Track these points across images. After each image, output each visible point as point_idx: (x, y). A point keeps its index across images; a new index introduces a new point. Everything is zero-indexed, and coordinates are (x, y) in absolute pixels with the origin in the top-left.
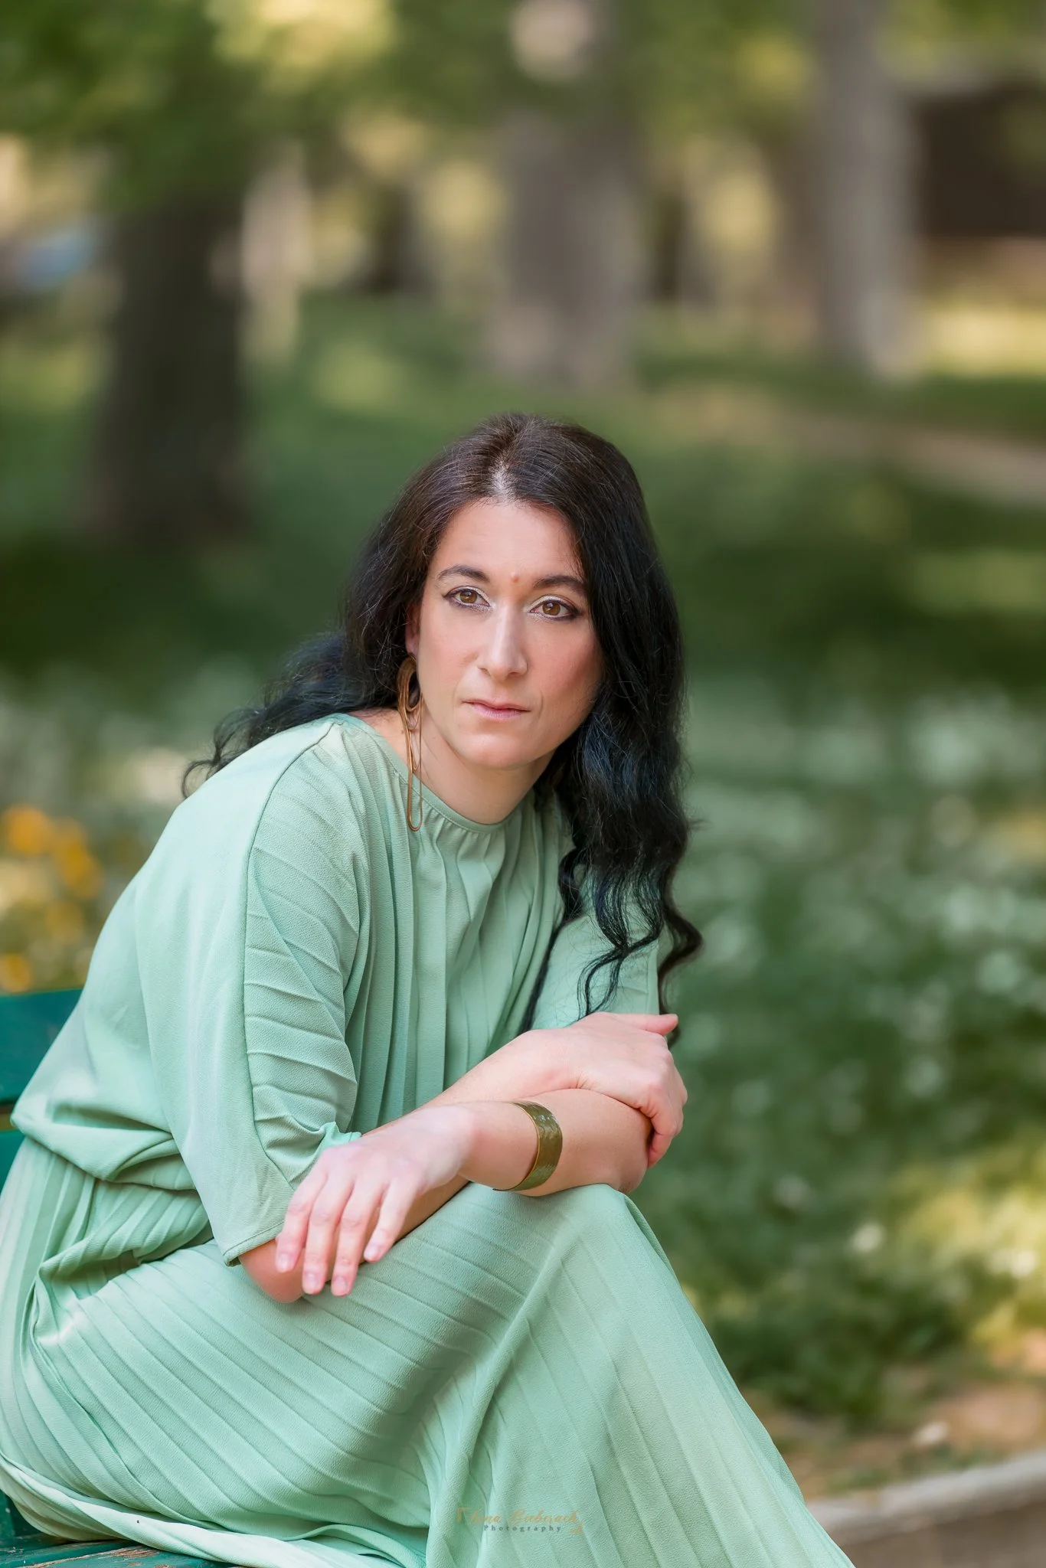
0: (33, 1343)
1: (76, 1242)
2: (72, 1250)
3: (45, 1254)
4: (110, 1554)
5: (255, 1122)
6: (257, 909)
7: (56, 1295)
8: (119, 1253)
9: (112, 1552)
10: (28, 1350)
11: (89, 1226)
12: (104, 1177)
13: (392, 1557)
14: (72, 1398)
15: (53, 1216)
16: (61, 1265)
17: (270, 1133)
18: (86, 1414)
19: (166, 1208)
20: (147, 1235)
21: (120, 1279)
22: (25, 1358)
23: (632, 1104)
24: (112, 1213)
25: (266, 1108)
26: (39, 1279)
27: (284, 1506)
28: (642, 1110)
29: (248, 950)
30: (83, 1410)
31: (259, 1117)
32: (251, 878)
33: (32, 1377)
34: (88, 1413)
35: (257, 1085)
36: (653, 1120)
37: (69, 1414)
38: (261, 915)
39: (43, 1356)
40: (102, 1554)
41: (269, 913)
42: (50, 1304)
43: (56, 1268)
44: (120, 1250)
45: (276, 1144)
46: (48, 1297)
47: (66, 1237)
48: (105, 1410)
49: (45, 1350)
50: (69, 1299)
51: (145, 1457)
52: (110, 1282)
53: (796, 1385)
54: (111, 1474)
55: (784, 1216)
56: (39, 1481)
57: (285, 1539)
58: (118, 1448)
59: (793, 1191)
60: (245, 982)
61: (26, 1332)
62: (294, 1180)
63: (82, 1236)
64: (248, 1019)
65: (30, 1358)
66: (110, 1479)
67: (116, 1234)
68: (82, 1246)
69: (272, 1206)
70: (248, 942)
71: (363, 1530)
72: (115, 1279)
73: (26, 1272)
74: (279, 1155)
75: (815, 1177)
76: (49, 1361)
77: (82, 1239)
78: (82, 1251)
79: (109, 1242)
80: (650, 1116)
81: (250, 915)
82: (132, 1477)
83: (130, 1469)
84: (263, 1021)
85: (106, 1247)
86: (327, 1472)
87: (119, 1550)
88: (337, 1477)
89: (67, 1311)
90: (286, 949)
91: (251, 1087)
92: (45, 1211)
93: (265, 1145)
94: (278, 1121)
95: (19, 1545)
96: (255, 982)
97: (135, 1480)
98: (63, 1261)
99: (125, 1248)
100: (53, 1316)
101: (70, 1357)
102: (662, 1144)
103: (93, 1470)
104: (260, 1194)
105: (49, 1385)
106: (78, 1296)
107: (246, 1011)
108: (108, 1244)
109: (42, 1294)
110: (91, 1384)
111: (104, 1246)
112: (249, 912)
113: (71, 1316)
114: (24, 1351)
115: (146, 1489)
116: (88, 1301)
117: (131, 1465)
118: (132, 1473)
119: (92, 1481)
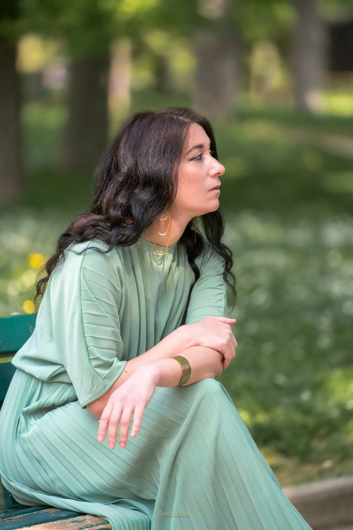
0: (19, 436)
1: (35, 402)
2: (34, 404)
3: (24, 405)
4: (44, 511)
5: (90, 359)
6: (84, 287)
7: (27, 419)
8: (50, 405)
9: (44, 510)
10: (17, 439)
11: (41, 396)
12: (45, 380)
13: (142, 510)
14: (32, 456)
15: (28, 393)
16: (30, 409)
17: (95, 363)
18: (37, 461)
19: (67, 389)
20: (60, 399)
21: (50, 413)
22: (16, 442)
23: (216, 350)
24: (48, 392)
25: (93, 354)
26: (22, 414)
27: (104, 492)
28: (220, 351)
29: (82, 301)
30: (36, 460)
31: (90, 358)
32: (82, 277)
33: (19, 449)
34: (38, 461)
35: (89, 347)
36: (224, 355)
37: (31, 461)
38: (85, 289)
39: (22, 441)
40: (41, 511)
41: (88, 288)
42: (25, 423)
43: (28, 410)
44: (51, 404)
45: (97, 366)
46: (25, 420)
47: (33, 400)
48: (43, 459)
49: (23, 439)
50: (32, 421)
51: (57, 475)
52: (46, 414)
53: (282, 445)
54: (45, 482)
55: (278, 388)
56: (20, 486)
57: (105, 504)
58: (48, 473)
59: (281, 379)
60: (83, 312)
61: (17, 432)
62: (103, 378)
63: (38, 399)
64: (84, 325)
65: (18, 442)
66: (45, 484)
67: (49, 399)
68: (38, 403)
69: (97, 388)
70: (82, 299)
71: (132, 500)
72: (48, 413)
73: (17, 412)
74: (99, 370)
75: (288, 374)
76: (25, 443)
77: (38, 401)
78: (37, 405)
79: (47, 401)
80: (223, 353)
81: (82, 290)
82: (52, 483)
83: (52, 480)
84: (89, 325)
85: (46, 403)
86: (119, 480)
87: (48, 509)
88: (122, 482)
89: (31, 425)
90: (96, 300)
91: (87, 347)
92: (25, 391)
93: (93, 367)
94: (97, 359)
95: (13, 508)
96: (86, 312)
97: (53, 484)
98: (31, 408)
99: (52, 403)
100: (26, 427)
101: (31, 441)
102: (227, 363)
103: (39, 480)
104: (92, 384)
105: (24, 451)
106: (35, 420)
107: (84, 322)
108: (47, 402)
109: (22, 419)
110: (39, 450)
111: (45, 403)
112: (82, 289)
113: (32, 426)
114: (16, 439)
115: (57, 487)
116: (39, 421)
117: (52, 478)
118: (52, 482)
119: (39, 485)
